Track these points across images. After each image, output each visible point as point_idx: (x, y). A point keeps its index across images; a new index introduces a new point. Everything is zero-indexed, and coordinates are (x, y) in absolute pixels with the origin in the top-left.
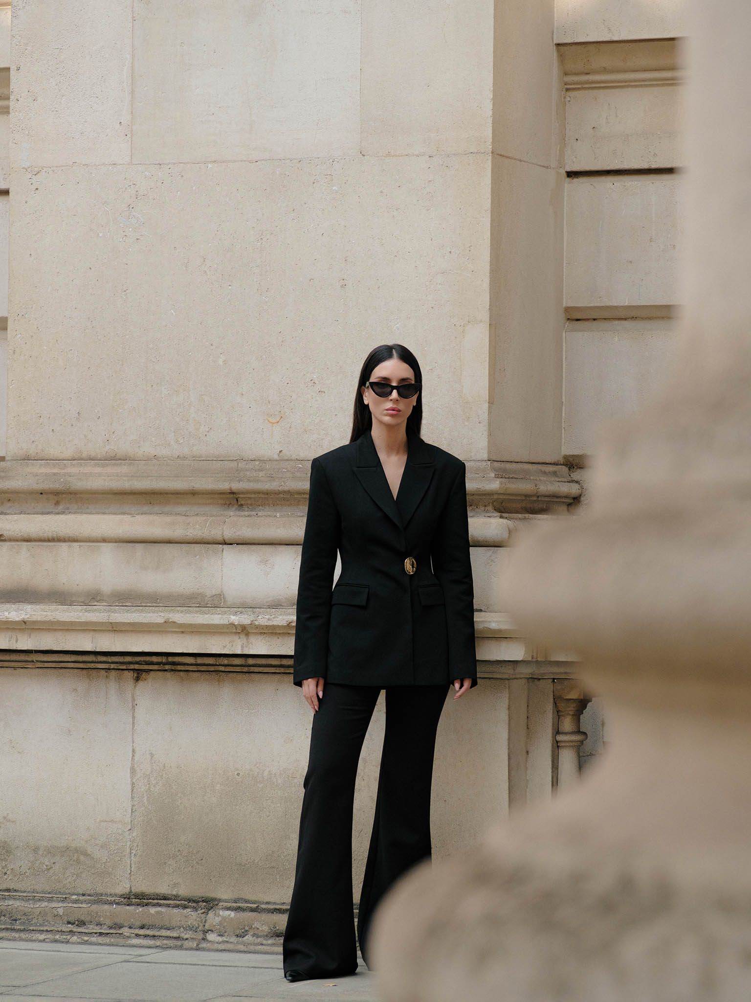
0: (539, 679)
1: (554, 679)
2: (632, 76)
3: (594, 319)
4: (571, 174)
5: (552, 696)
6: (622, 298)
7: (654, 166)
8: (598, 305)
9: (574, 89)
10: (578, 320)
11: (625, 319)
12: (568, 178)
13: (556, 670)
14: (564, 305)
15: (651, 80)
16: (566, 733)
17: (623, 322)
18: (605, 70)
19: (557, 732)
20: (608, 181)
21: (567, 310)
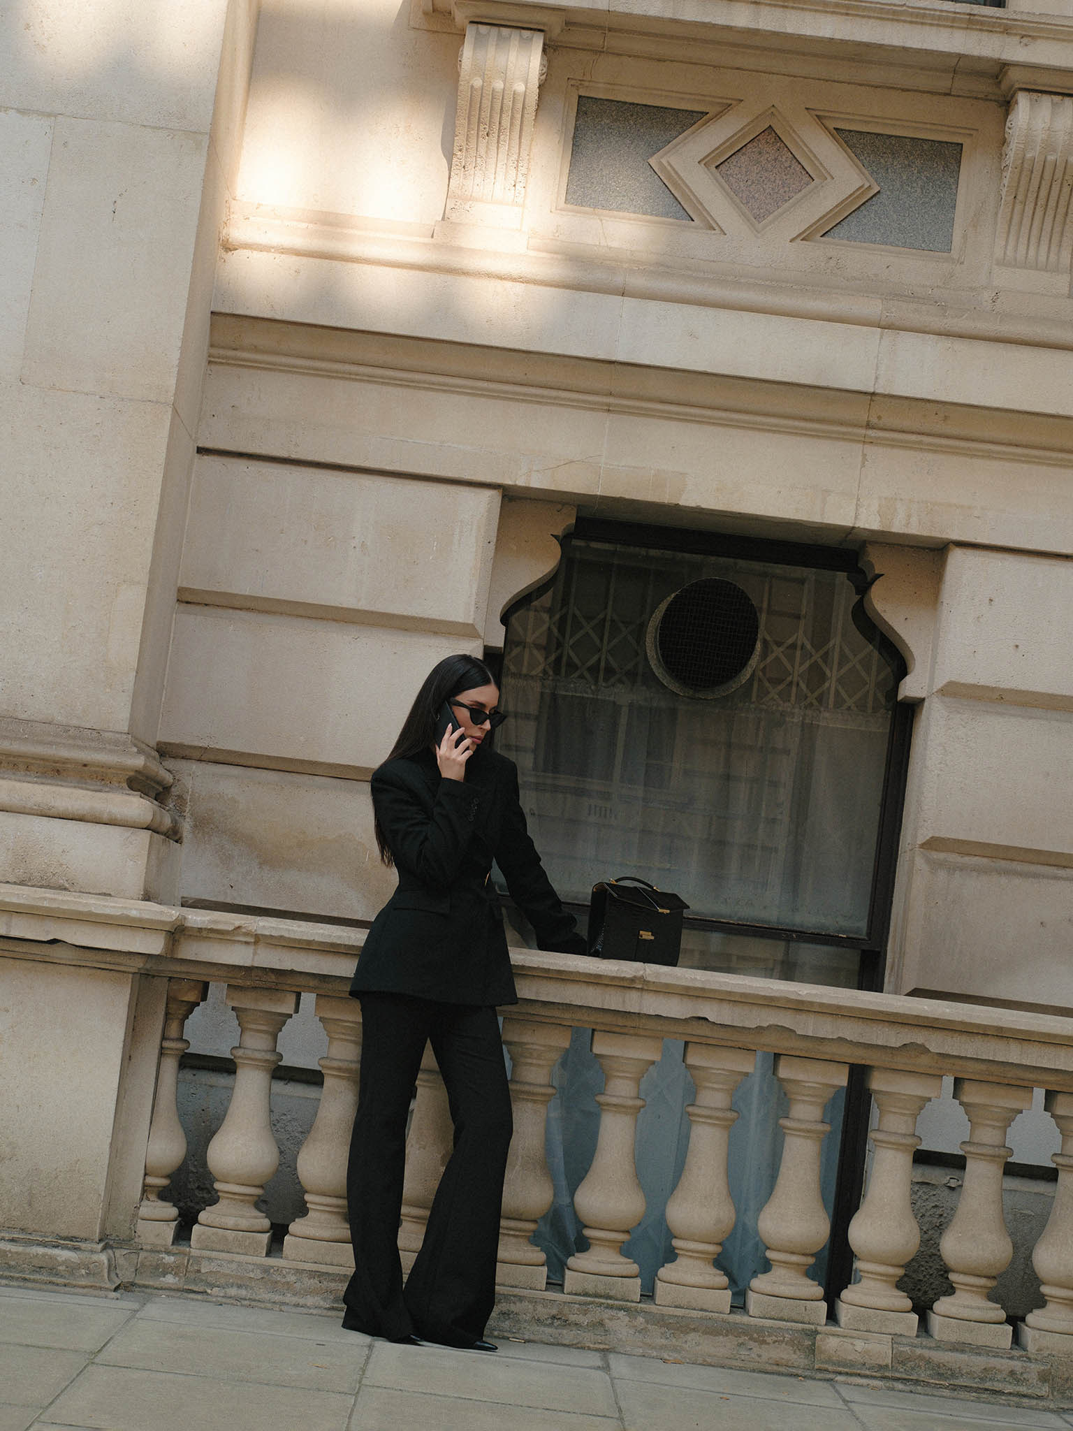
0: (154, 976)
1: (170, 978)
2: (284, 360)
3: (206, 605)
4: (201, 451)
5: (166, 996)
6: (244, 587)
7: (294, 456)
8: (215, 589)
9: (216, 363)
10: (187, 603)
11: (241, 609)
12: (199, 455)
13: (178, 968)
14: (178, 585)
15: (305, 368)
16: (172, 1040)
17: (238, 611)
18: (256, 349)
19: (164, 1038)
20: (242, 464)
21: (181, 590)
